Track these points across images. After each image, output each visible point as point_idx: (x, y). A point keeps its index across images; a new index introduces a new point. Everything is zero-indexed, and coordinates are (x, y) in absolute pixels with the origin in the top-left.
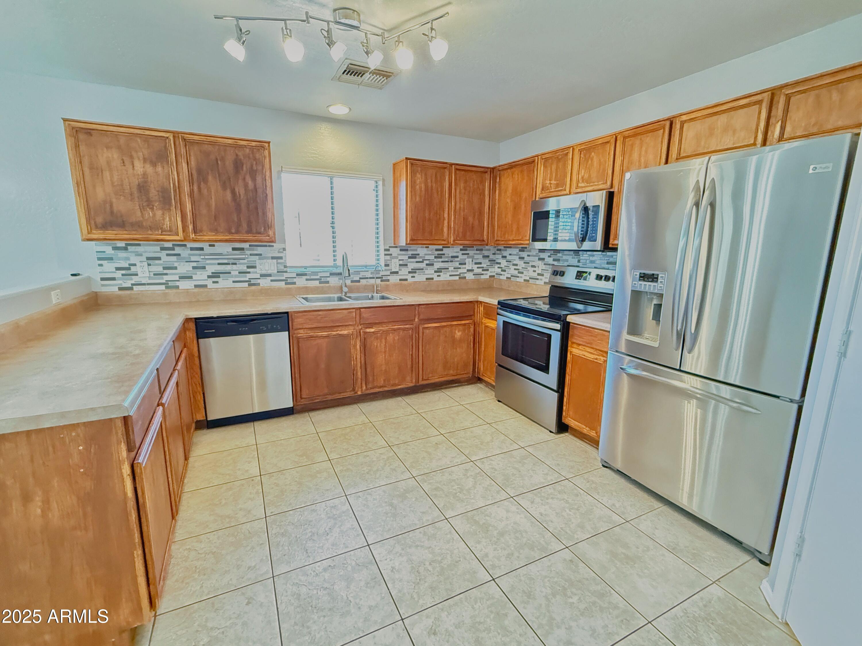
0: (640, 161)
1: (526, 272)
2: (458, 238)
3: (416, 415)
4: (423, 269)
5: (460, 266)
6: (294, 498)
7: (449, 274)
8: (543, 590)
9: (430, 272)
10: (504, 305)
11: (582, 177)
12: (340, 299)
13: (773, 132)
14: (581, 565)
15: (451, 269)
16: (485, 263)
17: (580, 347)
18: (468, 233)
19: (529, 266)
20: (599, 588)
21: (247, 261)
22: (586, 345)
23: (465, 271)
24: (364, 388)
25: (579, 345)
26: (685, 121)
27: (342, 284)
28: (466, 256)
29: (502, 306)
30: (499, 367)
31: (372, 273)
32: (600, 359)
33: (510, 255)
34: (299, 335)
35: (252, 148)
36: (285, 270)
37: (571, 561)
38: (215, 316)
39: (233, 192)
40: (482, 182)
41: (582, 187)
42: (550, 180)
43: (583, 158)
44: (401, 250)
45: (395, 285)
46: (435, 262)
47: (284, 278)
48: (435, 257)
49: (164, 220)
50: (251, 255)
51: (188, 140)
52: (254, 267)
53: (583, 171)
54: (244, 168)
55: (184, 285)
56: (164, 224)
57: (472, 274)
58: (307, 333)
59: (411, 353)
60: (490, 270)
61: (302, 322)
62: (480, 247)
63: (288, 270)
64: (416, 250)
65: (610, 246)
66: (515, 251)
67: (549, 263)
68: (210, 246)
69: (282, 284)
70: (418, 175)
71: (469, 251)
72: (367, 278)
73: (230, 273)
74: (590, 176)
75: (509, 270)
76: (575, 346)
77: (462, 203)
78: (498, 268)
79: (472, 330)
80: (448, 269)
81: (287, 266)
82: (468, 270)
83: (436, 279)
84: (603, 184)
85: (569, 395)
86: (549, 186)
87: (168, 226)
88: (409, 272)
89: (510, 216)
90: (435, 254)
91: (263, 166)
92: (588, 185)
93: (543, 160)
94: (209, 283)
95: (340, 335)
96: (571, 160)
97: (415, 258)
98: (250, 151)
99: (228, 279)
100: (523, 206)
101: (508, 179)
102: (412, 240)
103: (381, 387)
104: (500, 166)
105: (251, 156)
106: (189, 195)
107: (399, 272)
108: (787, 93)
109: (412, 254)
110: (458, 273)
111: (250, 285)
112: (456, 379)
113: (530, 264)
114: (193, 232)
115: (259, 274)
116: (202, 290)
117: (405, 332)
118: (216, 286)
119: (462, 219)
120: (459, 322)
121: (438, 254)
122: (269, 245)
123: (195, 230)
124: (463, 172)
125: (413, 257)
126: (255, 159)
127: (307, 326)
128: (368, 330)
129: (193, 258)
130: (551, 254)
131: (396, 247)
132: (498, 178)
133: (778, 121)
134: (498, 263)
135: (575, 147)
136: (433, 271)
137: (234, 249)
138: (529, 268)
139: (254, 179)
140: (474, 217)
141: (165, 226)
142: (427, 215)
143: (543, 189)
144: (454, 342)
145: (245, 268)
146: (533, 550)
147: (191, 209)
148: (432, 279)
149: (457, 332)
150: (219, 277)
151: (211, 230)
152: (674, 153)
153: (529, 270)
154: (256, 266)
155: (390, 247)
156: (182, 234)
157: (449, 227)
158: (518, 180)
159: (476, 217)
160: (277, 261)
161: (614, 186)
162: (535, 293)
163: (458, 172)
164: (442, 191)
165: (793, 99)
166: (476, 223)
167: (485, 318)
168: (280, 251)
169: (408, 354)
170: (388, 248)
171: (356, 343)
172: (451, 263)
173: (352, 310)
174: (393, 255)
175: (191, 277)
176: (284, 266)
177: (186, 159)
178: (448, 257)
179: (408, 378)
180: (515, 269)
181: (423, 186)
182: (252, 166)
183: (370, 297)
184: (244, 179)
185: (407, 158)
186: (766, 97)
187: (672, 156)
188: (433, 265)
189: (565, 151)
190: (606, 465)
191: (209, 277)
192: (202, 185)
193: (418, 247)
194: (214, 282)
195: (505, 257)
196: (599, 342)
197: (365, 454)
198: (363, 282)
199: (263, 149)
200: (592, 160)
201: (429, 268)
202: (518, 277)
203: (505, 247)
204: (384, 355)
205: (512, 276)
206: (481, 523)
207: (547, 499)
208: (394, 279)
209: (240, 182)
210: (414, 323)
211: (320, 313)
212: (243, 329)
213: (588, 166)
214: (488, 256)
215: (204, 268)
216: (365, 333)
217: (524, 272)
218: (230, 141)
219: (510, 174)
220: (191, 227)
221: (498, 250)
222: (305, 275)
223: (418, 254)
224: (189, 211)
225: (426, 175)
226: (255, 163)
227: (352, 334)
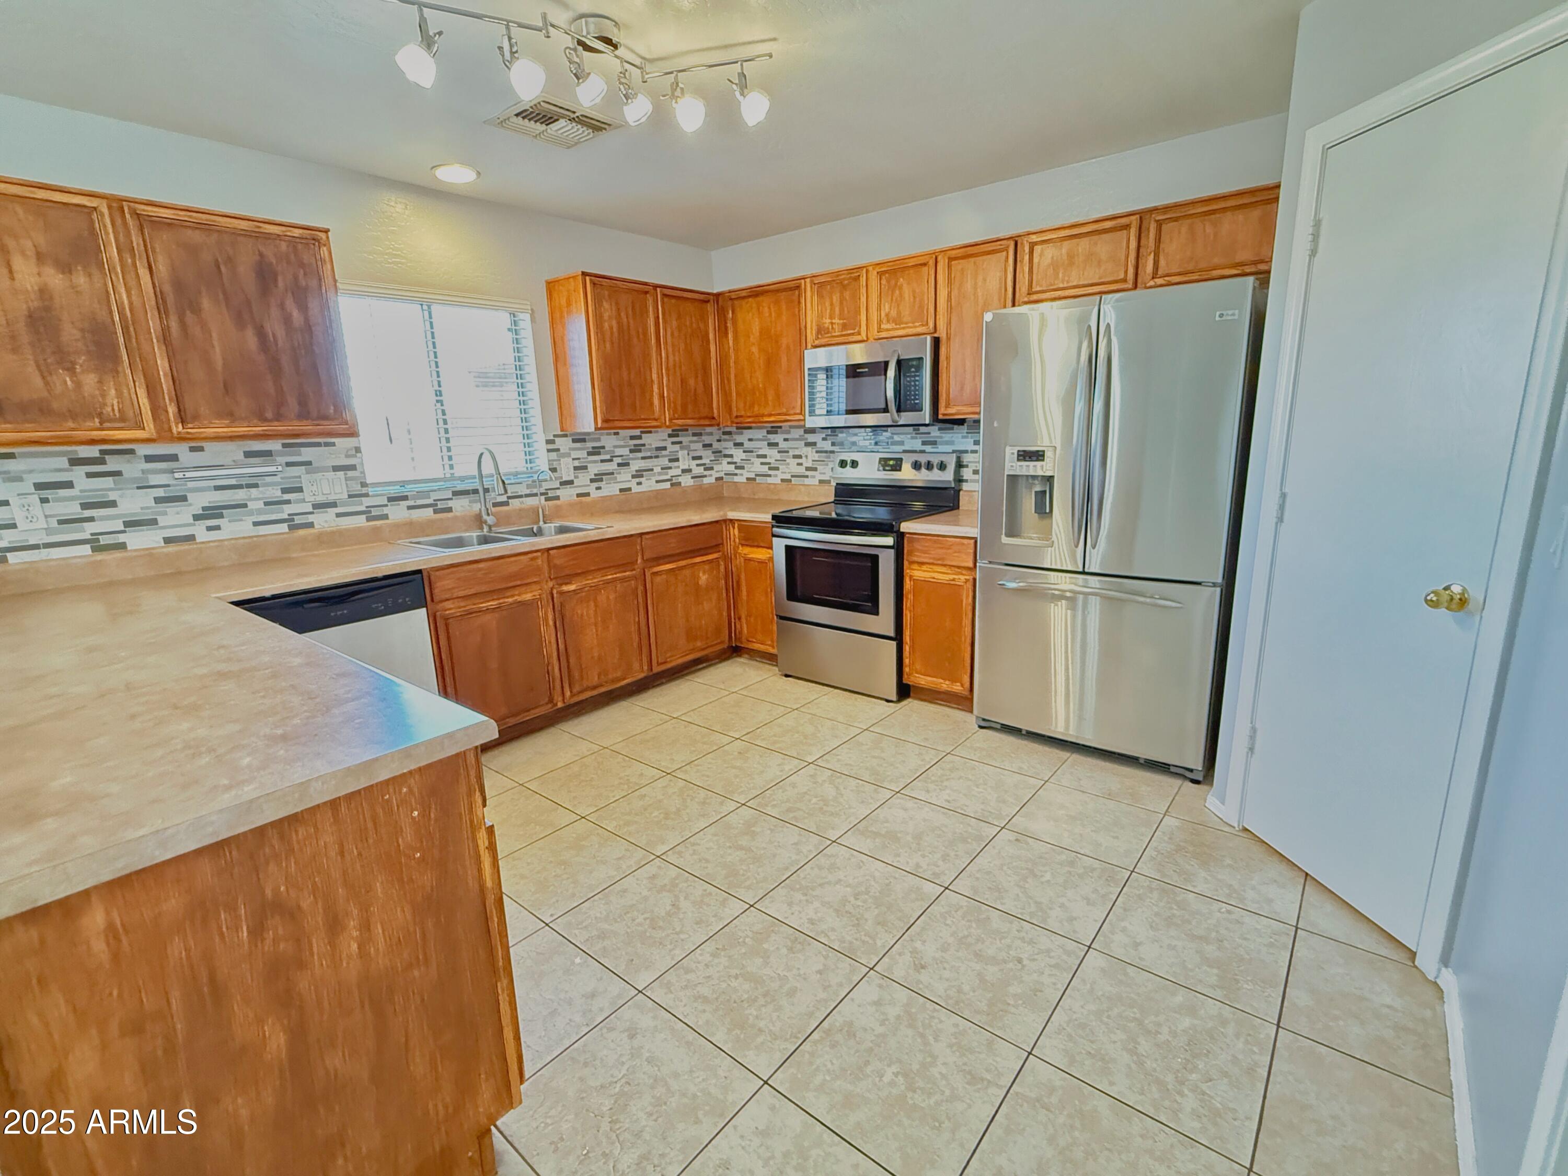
0: (975, 294)
1: (784, 466)
2: (676, 416)
3: (672, 721)
4: (613, 474)
5: (670, 464)
6: (572, 885)
7: (654, 479)
8: (1010, 879)
9: (625, 478)
10: (782, 520)
11: (887, 315)
12: (485, 540)
13: (1145, 266)
14: (1030, 840)
15: (657, 470)
16: (707, 457)
17: (924, 568)
18: (690, 407)
19: (788, 457)
20: (1064, 857)
21: (282, 478)
22: (935, 562)
23: (679, 472)
24: (568, 694)
25: (922, 563)
26: (1036, 243)
27: (480, 510)
28: (678, 446)
29: (777, 522)
30: (782, 621)
31: (528, 487)
32: (959, 579)
33: (750, 440)
34: (447, 612)
35: (293, 242)
36: (364, 490)
37: (1017, 840)
38: (268, 594)
39: (261, 334)
40: (703, 318)
41: (888, 330)
42: (831, 318)
43: (885, 285)
44: (574, 441)
45: (571, 505)
46: (633, 459)
47: (363, 508)
48: (631, 451)
49: (103, 396)
50: (289, 464)
51: (146, 218)
52: (300, 490)
53: (887, 306)
54: (281, 284)
55: (137, 540)
56: (105, 405)
57: (690, 476)
58: (460, 607)
59: (637, 619)
60: (716, 468)
61: (450, 587)
62: (697, 430)
63: (370, 491)
64: (599, 440)
65: (940, 417)
66: (760, 434)
67: (825, 449)
68: (192, 449)
69: (361, 521)
70: (606, 305)
71: (682, 436)
72: (521, 496)
73: (245, 506)
74: (899, 313)
75: (750, 466)
76: (915, 566)
77: (677, 354)
78: (729, 463)
79: (722, 568)
80: (652, 470)
81: (368, 482)
82: (684, 471)
83: (636, 489)
84: (923, 325)
85: (912, 639)
86: (830, 327)
87: (116, 408)
88: (592, 481)
89: (759, 375)
90: (630, 446)
91: (320, 280)
92: (898, 326)
93: (816, 286)
94: (200, 531)
95: (520, 602)
96: (865, 289)
97: (599, 454)
98: (288, 246)
99: (241, 520)
100: (784, 360)
101: (750, 314)
102: (606, 421)
103: (595, 688)
104: (730, 292)
105: (292, 257)
106: (162, 338)
107: (575, 481)
108: (1158, 218)
109: (593, 448)
110: (668, 477)
111: (293, 528)
112: (703, 657)
113: (791, 453)
114: (180, 420)
115: (310, 504)
116: (185, 547)
117: (625, 584)
118: (214, 535)
119: (680, 382)
120: (705, 558)
121: (635, 445)
122: (324, 443)
123: (183, 417)
124: (673, 301)
125: (595, 451)
126: (302, 265)
127: (461, 594)
128: (565, 588)
129: (154, 480)
130: (826, 435)
131: (566, 436)
132: (730, 312)
133: (1151, 253)
134: (726, 456)
135: (870, 268)
136: (630, 475)
137: (248, 454)
138: (788, 460)
139: (303, 308)
140: (697, 377)
141: (109, 409)
142: (625, 374)
143: (819, 331)
144: (697, 591)
145: (279, 493)
146: (968, 843)
147: (168, 368)
148: (630, 489)
149: (701, 575)
150: (221, 516)
151: (220, 415)
152: (1022, 287)
153: (788, 464)
154: (302, 487)
155: (555, 436)
156: (152, 426)
157: (662, 396)
158: (770, 315)
159: (700, 378)
160: (346, 474)
161: (938, 329)
162: (806, 499)
163: (666, 300)
164: (645, 333)
165: (1164, 227)
166: (700, 389)
167: (743, 545)
168: (350, 453)
169: (633, 622)
170: (552, 438)
171: (546, 614)
172: (656, 460)
173: (535, 554)
174: (562, 451)
175: (154, 522)
176: (361, 483)
177: (146, 261)
178: (650, 450)
179: (636, 666)
180: (762, 464)
181: (614, 323)
182: (296, 278)
183: (535, 530)
184: (282, 306)
185: (584, 274)
186: (1134, 219)
187: (1020, 290)
188: (627, 464)
189: (853, 273)
190: (983, 724)
191: (197, 518)
192: (190, 318)
193: (602, 434)
194: (210, 529)
195: (741, 444)
196: (955, 554)
197: (637, 793)
198: (515, 504)
199: (317, 244)
200: (901, 288)
201: (623, 470)
202: (770, 476)
203: (738, 428)
204: (594, 630)
205: (757, 475)
206: (883, 833)
207: (942, 782)
208: (568, 494)
209: (275, 312)
210: (636, 567)
211: (481, 565)
212: (339, 613)
213: (894, 298)
214: (710, 445)
215: (184, 499)
216: (561, 593)
217: (781, 467)
218: (244, 225)
219: (754, 305)
220: (172, 410)
221: (725, 433)
222: (405, 498)
223: (603, 447)
224: (165, 375)
225: (617, 304)
226: (302, 272)
227: (540, 599)
